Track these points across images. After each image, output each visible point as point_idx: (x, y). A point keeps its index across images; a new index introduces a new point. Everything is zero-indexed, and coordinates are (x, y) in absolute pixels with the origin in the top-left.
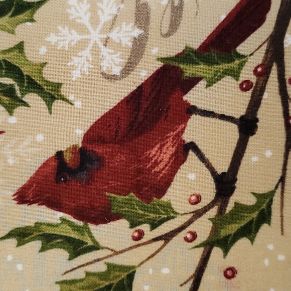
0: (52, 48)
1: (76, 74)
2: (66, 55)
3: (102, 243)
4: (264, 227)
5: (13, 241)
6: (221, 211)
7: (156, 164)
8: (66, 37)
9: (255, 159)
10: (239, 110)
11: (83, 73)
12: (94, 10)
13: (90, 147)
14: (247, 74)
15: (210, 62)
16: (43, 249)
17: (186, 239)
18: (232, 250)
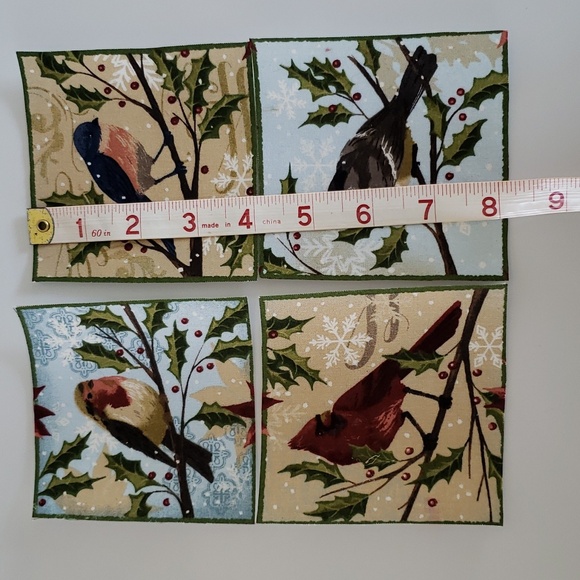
0: (313, 348)
1: (329, 365)
2: (323, 352)
3: (346, 478)
4: (457, 472)
5: (288, 474)
6: (427, 460)
7: (383, 426)
8: (323, 342)
9: (450, 425)
10: (439, 392)
11: (333, 364)
12: (340, 326)
13: (337, 413)
14: (444, 367)
15: (418, 359)
16: (307, 480)
17: (403, 478)
18: (434, 487)
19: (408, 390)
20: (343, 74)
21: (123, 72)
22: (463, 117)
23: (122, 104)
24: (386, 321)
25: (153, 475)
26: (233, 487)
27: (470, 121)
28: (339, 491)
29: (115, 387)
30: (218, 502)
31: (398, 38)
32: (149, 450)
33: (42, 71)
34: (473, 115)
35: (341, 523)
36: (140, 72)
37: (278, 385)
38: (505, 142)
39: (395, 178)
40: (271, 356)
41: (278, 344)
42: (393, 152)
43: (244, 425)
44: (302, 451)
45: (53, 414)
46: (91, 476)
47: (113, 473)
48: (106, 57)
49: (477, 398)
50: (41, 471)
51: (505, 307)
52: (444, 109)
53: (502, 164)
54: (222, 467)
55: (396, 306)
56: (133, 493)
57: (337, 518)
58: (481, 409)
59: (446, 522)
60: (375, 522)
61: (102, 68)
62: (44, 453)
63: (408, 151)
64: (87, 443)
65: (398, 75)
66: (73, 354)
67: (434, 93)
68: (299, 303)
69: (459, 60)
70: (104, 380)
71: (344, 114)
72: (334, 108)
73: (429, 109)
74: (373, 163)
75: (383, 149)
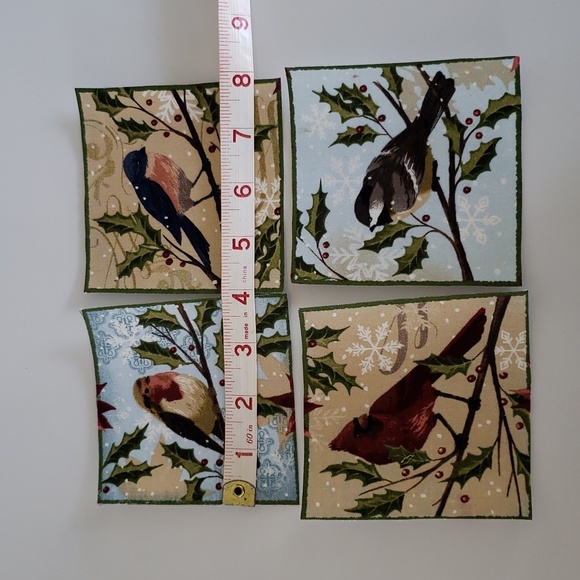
0: (349, 356)
1: (364, 371)
2: (358, 359)
3: (383, 477)
4: (488, 469)
5: (329, 473)
6: (459, 459)
7: (416, 427)
8: (357, 350)
9: (480, 425)
10: (468, 395)
11: (368, 370)
12: (373, 334)
13: (374, 416)
14: (472, 371)
15: (447, 363)
16: (347, 479)
17: (436, 476)
18: (466, 484)
19: (439, 393)
20: (370, 97)
21: (167, 106)
22: (479, 136)
23: (166, 135)
24: (416, 328)
25: (205, 461)
26: (278, 472)
27: (486, 139)
28: (377, 489)
29: (169, 382)
30: (265, 485)
31: (419, 65)
32: (201, 439)
33: (97, 106)
34: (488, 134)
35: (379, 518)
36: (182, 105)
37: (318, 391)
38: (519, 158)
39: (417, 191)
40: (311, 364)
41: (316, 352)
42: (414, 168)
43: (285, 414)
44: (342, 452)
45: (114, 408)
46: (150, 464)
47: (170, 460)
48: (153, 93)
49: (504, 399)
50: (104, 461)
51: (527, 312)
52: (461, 128)
53: (516, 179)
54: (267, 453)
55: (425, 315)
56: (188, 479)
57: (375, 514)
58: (508, 410)
59: (478, 517)
60: (411, 518)
61: (149, 102)
62: (107, 445)
63: (428, 168)
64: (145, 434)
65: (419, 98)
66: (132, 352)
67: (452, 114)
68: (335, 313)
69: (475, 84)
70: (159, 376)
71: (370, 134)
72: (361, 129)
73: (448, 129)
74: (396, 178)
75: (406, 166)
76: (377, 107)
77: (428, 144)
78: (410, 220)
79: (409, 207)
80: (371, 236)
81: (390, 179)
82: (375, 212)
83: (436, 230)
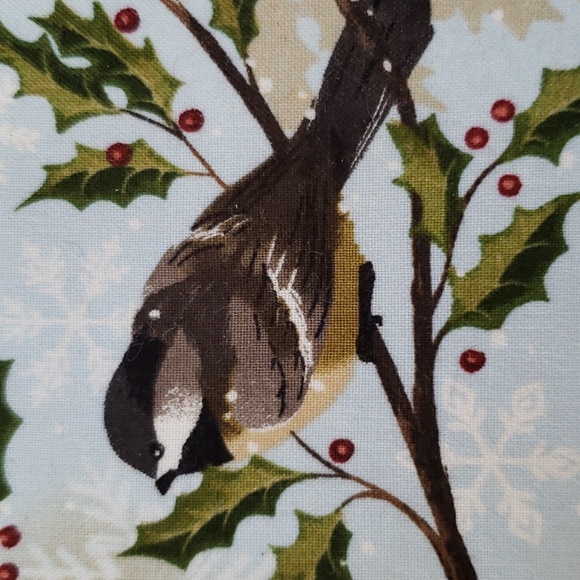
20: (148, 52)
42: (301, 285)
71: (153, 173)
72: (122, 153)
73: (407, 161)
74: (240, 316)
75: (273, 275)
76: (174, 84)
77: (343, 208)
78: (290, 458)
79: (283, 411)
80: (159, 508)
81: (222, 320)
82: (174, 426)
83: (376, 493)
